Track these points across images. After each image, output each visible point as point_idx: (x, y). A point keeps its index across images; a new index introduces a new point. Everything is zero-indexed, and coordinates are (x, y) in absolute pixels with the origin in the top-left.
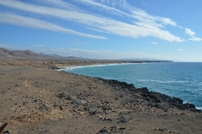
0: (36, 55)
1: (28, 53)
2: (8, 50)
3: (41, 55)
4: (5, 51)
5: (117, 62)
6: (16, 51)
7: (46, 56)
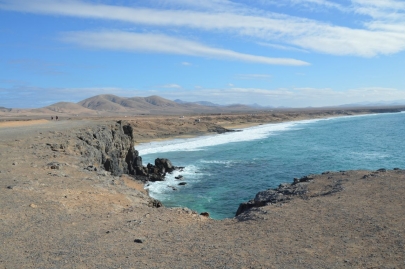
0: (169, 104)
1: (153, 101)
2: (118, 98)
3: (178, 104)
4: (114, 99)
5: (339, 112)
6: (133, 99)
7: (188, 105)
